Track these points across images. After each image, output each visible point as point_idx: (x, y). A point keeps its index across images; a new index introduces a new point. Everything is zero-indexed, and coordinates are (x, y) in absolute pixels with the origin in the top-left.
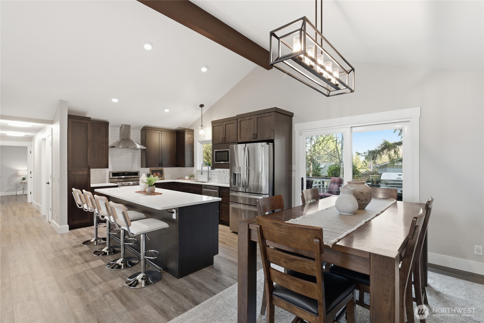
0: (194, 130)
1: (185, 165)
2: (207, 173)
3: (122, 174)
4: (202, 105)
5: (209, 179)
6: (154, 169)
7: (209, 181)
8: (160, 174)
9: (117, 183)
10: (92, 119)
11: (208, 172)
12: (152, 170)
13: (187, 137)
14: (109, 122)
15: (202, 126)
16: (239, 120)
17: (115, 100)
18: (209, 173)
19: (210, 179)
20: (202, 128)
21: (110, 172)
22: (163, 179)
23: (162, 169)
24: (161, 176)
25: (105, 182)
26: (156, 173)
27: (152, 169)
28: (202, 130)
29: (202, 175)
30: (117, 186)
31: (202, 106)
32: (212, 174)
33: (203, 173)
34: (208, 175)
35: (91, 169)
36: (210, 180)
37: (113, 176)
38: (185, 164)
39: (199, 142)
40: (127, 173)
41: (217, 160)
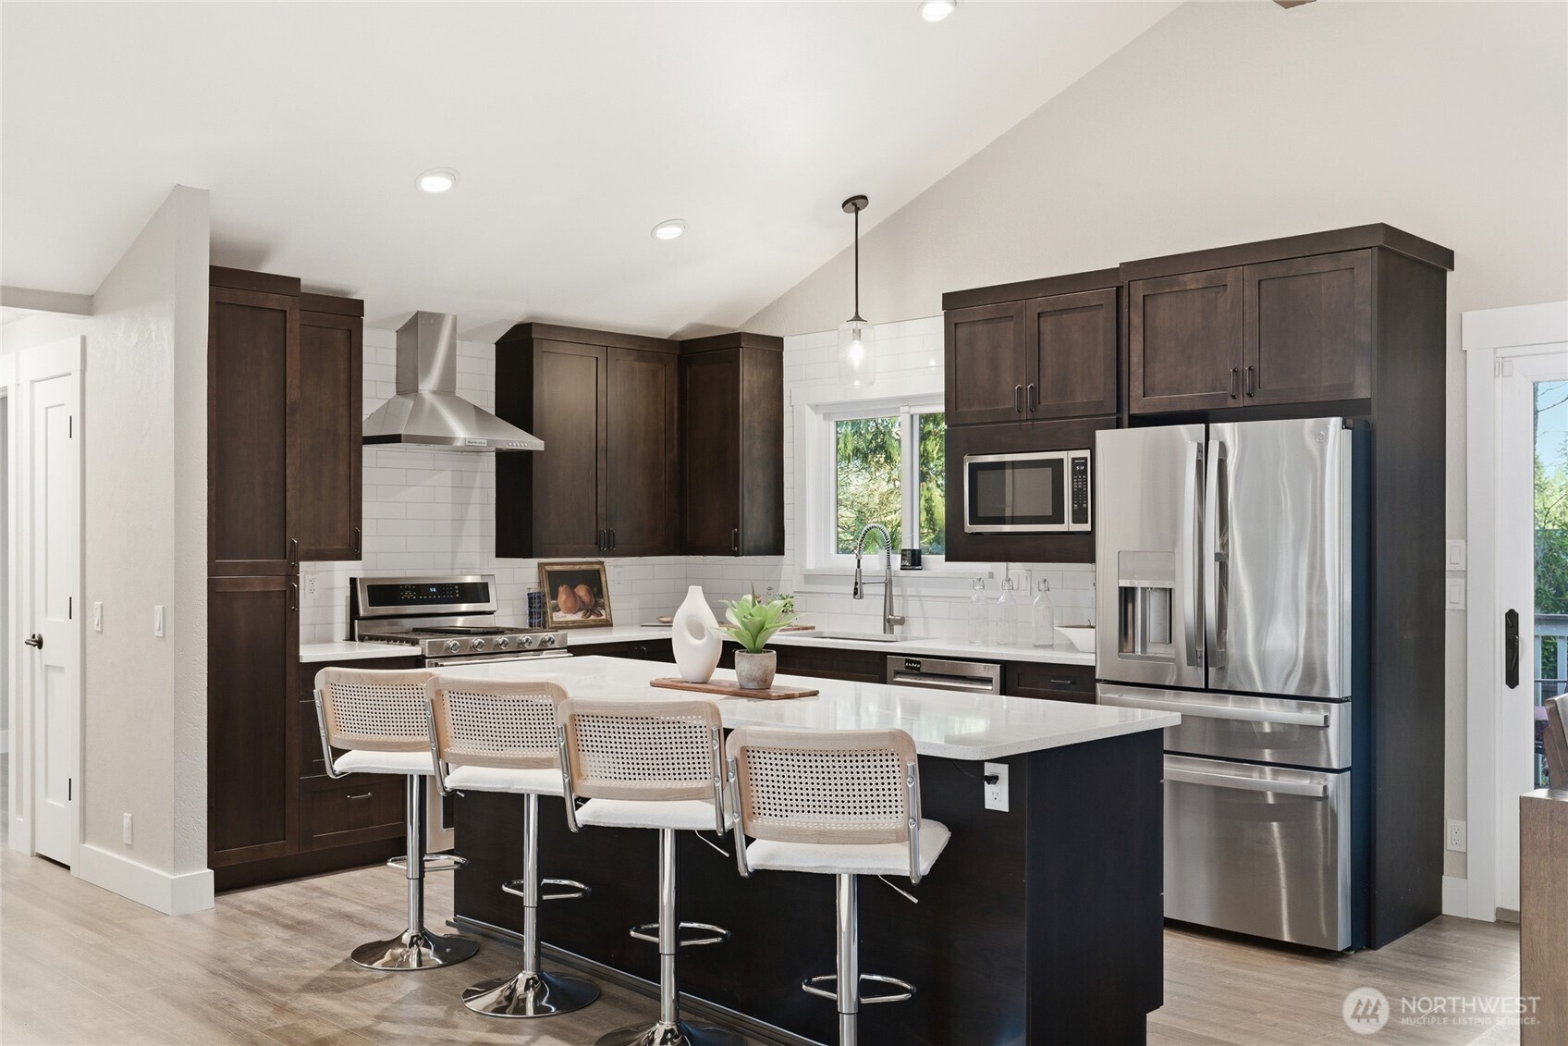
0: (782, 339)
1: (736, 544)
2: (881, 589)
3: (412, 590)
4: (859, 202)
5: (889, 623)
6: (559, 563)
7: (892, 632)
8: (590, 591)
9: (414, 643)
10: (306, 287)
11: (888, 584)
12: (550, 573)
13: (750, 378)
14: (361, 303)
15: (857, 318)
16: (1138, 291)
17: (436, 184)
18: (895, 591)
19: (901, 622)
20: (858, 333)
21: (353, 581)
22: (608, 624)
23: (596, 567)
24: (596, 604)
25: (328, 640)
26: (572, 586)
27: (549, 568)
28: (857, 342)
29: (861, 597)
30: (417, 662)
31: (855, 203)
32: (910, 591)
33: (866, 589)
34: (888, 598)
35: (304, 566)
36: (897, 628)
37: (374, 601)
38: (737, 534)
39: (816, 408)
40: (438, 586)
41: (981, 514)
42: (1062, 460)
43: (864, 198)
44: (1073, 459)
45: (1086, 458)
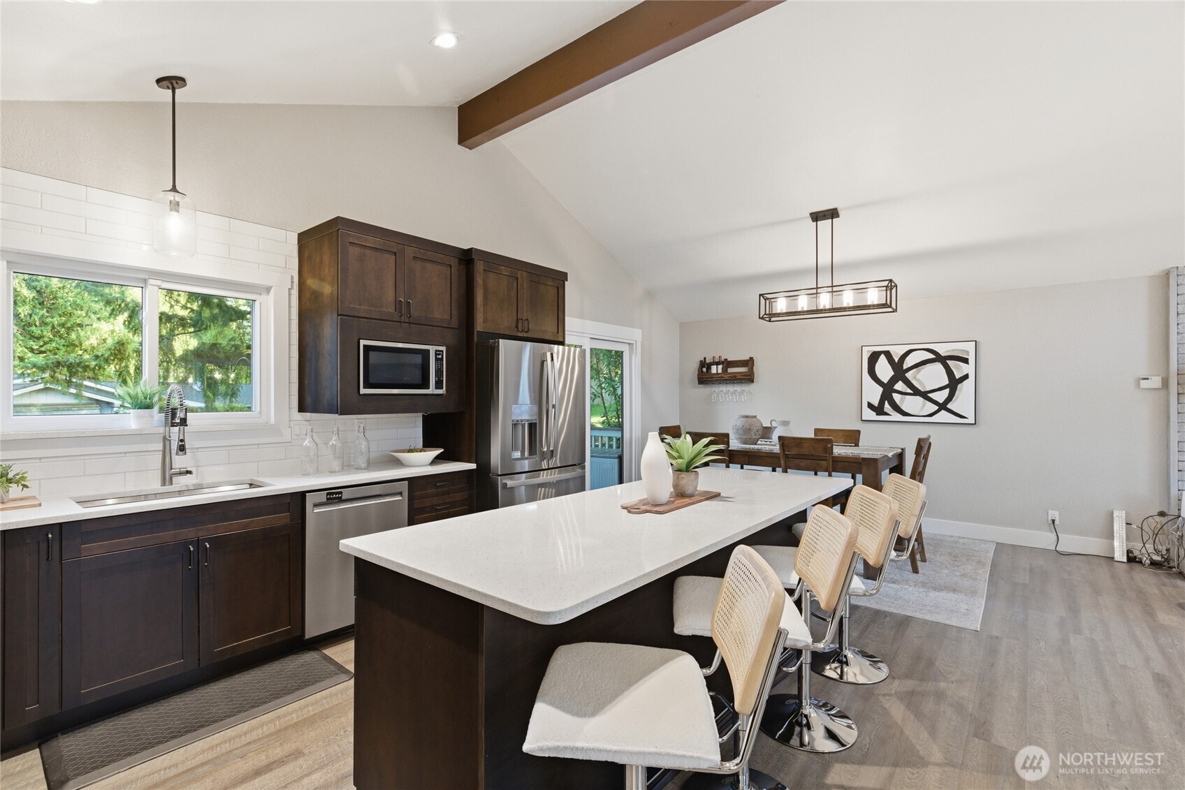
4: (175, 82)
15: (174, 189)
16: (481, 266)
20: (175, 206)
28: (174, 213)
31: (172, 82)
34: (168, 453)
41: (372, 381)
42: (429, 350)
43: (183, 80)
44: (436, 351)
45: (442, 351)
